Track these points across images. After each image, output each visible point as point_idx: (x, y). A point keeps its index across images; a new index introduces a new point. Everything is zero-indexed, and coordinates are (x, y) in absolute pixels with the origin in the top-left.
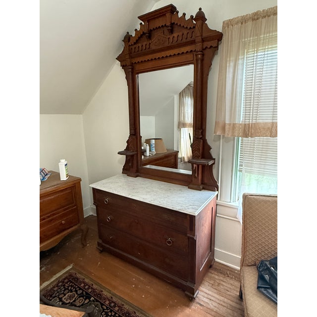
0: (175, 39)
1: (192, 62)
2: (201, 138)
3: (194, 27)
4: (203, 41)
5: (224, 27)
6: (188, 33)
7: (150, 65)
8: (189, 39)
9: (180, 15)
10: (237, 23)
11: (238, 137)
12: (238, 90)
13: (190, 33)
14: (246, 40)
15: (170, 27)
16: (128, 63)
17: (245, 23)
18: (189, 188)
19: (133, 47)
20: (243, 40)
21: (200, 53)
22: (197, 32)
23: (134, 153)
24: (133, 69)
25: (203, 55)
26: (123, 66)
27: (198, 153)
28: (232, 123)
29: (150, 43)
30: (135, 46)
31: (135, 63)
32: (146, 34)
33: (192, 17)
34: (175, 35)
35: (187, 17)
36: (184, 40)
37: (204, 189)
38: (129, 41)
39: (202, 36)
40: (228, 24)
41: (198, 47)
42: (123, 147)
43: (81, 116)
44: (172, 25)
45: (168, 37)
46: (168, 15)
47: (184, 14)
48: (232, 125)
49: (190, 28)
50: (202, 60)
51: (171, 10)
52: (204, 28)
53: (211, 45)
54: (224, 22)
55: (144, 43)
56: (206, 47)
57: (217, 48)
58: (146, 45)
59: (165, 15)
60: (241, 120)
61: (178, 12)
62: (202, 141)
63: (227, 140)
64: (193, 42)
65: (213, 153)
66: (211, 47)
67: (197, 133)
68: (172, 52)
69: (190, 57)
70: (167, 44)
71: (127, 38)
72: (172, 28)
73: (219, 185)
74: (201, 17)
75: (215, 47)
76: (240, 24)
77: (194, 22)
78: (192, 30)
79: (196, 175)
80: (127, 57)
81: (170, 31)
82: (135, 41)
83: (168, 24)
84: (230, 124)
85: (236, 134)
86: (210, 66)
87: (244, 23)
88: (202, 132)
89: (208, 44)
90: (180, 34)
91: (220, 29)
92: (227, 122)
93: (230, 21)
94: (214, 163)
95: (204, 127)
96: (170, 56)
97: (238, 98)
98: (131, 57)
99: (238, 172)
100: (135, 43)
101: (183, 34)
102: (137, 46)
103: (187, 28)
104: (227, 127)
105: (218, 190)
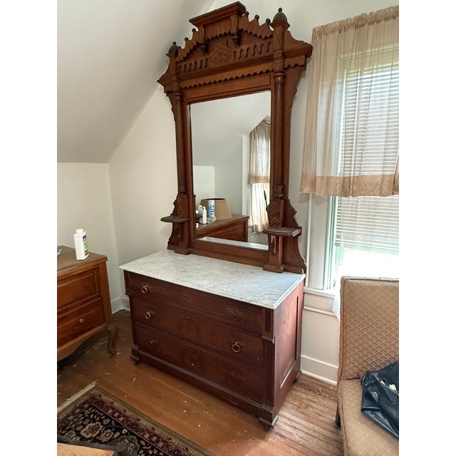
0: (244, 53)
1: (268, 87)
2: (281, 198)
3: (271, 36)
4: (284, 56)
5: (314, 37)
6: (262, 44)
7: (206, 91)
8: (264, 54)
9: (251, 18)
10: (333, 31)
11: (335, 196)
12: (335, 128)
13: (266, 45)
14: (346, 55)
15: (237, 35)
16: (175, 88)
17: (345, 31)
18: (264, 269)
19: (182, 65)
20: (342, 56)
21: (279, 74)
22: (276, 44)
23: (184, 220)
24: (182, 97)
25: (284, 77)
26: (168, 93)
27: (277, 220)
28: (325, 175)
29: (207, 59)
30: (185, 63)
31: (186, 87)
32: (201, 46)
33: (268, 21)
34: (244, 47)
35: (262, 22)
36: (257, 55)
37: (285, 270)
38: (176, 55)
39: (282, 49)
40: (320, 32)
41: (278, 65)
42: (169, 210)
43: (106, 165)
44: (240, 32)
45: (234, 50)
46: (233, 18)
47: (257, 17)
48: (325, 179)
49: (266, 38)
50: (283, 84)
51: (238, 10)
52: (285, 38)
53: (295, 63)
54: (314, 30)
55: (199, 58)
56: (289, 66)
57: (304, 66)
58: (202, 61)
59: (229, 17)
60: (339, 171)
61: (247, 14)
62: (283, 201)
63: (318, 201)
64: (270, 59)
65: (299, 218)
66: (296, 65)
67: (275, 190)
68: (239, 73)
69: (265, 80)
70: (231, 61)
71: (174, 51)
72: (239, 37)
73: (307, 264)
74: (281, 21)
75: (301, 66)
76: (337, 33)
77: (272, 29)
78: (268, 41)
79: (275, 251)
80: (174, 78)
81: (236, 41)
82: (185, 56)
83: (234, 31)
84: (322, 178)
85: (331, 191)
86: (295, 94)
87: (343, 32)
88: (283, 189)
89: (291, 61)
90: (252, 46)
91: (308, 40)
92: (319, 174)
93: (323, 28)
94: (300, 234)
95: (285, 182)
96: (237, 78)
97: (334, 140)
98: (180, 80)
99: (334, 247)
100: (185, 59)
101: (255, 46)
102: (187, 63)
103: (261, 37)
104: (318, 181)
105: (305, 273)
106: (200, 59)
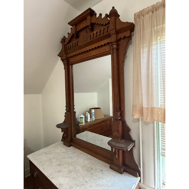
0: (95, 35)
1: (109, 52)
2: (120, 120)
3: (109, 23)
4: (117, 32)
5: (135, 19)
6: (104, 29)
7: (79, 58)
8: (106, 33)
9: (98, 16)
10: (148, 13)
12: (154, 74)
13: (106, 29)
14: (159, 27)
15: (91, 26)
16: (64, 58)
17: (156, 11)
19: (67, 46)
20: (156, 28)
21: (115, 43)
22: (111, 26)
23: (68, 126)
24: (68, 62)
25: (118, 45)
27: (118, 135)
28: (150, 107)
29: (78, 41)
30: (68, 45)
31: (69, 57)
32: (75, 35)
33: (106, 15)
34: (95, 32)
35: (103, 16)
36: (102, 35)
38: (64, 42)
39: (115, 28)
40: (139, 15)
41: (113, 38)
43: (40, 95)
45: (90, 35)
46: (89, 18)
47: (101, 15)
48: (150, 110)
49: (106, 24)
50: (118, 49)
51: (90, 13)
52: (117, 22)
53: (124, 36)
54: (135, 15)
56: (121, 38)
57: (130, 37)
58: (75, 43)
59: (86, 17)
61: (96, 14)
63: (146, 123)
64: (109, 36)
65: (133, 135)
66: (125, 37)
67: (116, 115)
68: (93, 46)
69: (107, 48)
70: (89, 40)
71: (63, 40)
74: (114, 13)
75: (128, 37)
76: (151, 13)
77: (109, 19)
78: (107, 26)
79: (117, 157)
80: (64, 53)
81: (90, 29)
82: (68, 42)
83: (89, 24)
84: (148, 109)
86: (125, 54)
87: (155, 11)
88: (121, 114)
89: (121, 35)
90: (98, 31)
91: (132, 21)
92: (145, 106)
93: (141, 12)
96: (92, 49)
97: (154, 82)
98: (67, 53)
101: (101, 30)
102: (70, 44)
103: (103, 24)
104: (145, 111)
106: (75, 42)
